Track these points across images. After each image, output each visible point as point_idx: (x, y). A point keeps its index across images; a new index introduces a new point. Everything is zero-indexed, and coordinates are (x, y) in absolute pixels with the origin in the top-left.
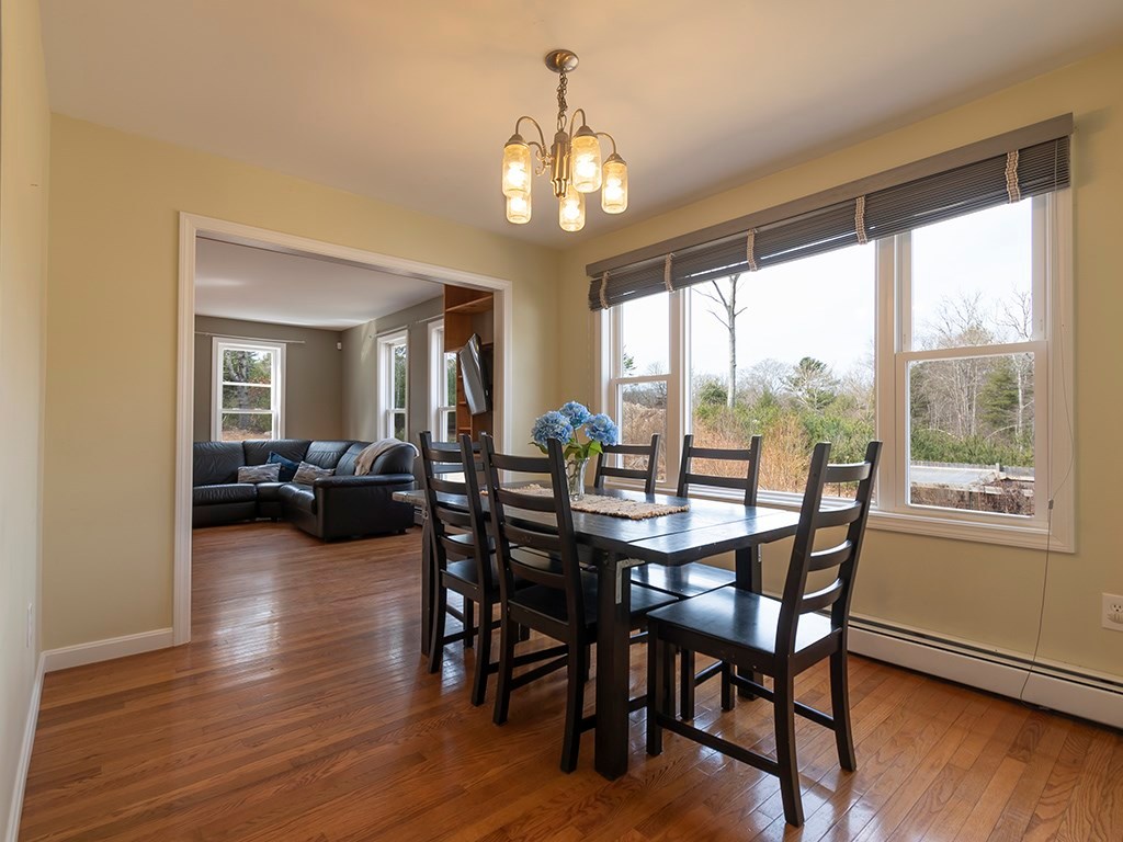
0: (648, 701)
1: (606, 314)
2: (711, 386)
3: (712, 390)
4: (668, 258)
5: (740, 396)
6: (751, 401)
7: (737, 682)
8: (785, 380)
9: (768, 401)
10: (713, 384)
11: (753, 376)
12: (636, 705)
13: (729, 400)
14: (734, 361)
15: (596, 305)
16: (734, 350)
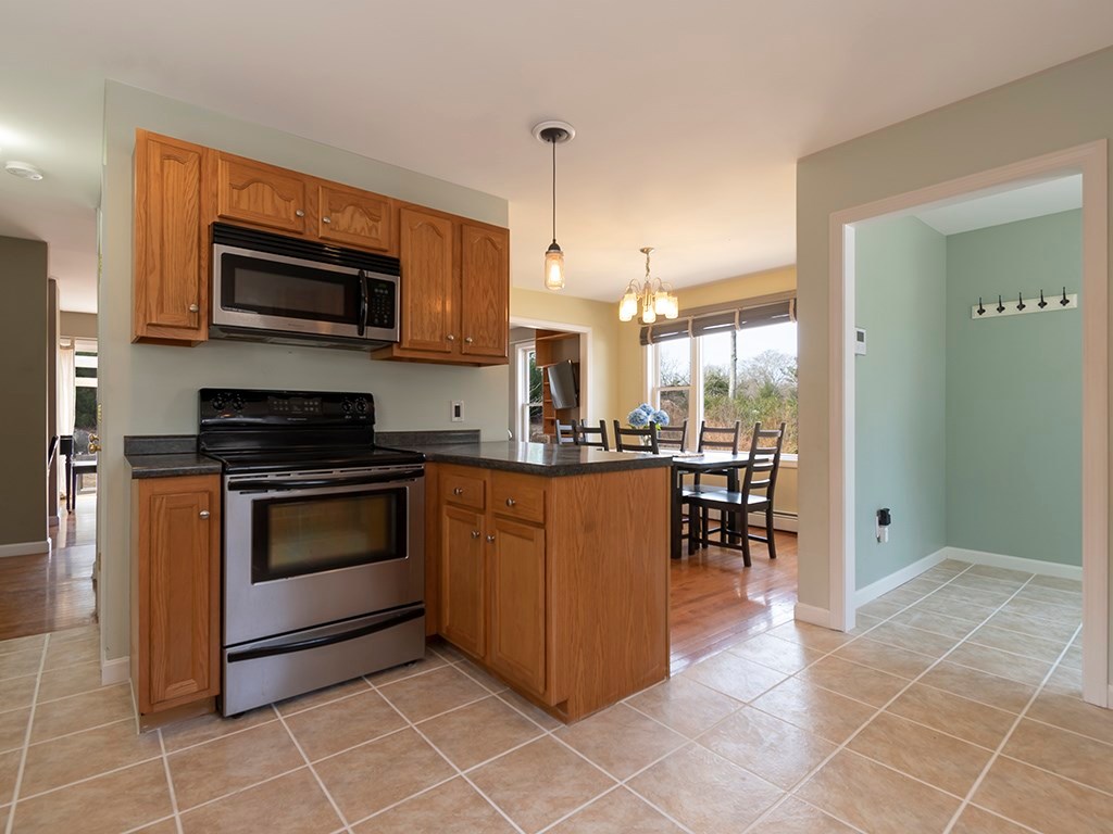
0: (688, 536)
1: (650, 348)
2: (713, 377)
3: (714, 381)
4: (690, 319)
5: (741, 386)
6: (752, 393)
7: (728, 533)
8: (786, 370)
9: (769, 392)
10: (716, 374)
11: (754, 367)
12: (685, 537)
13: (731, 391)
14: (735, 355)
15: (644, 342)
16: (735, 345)
